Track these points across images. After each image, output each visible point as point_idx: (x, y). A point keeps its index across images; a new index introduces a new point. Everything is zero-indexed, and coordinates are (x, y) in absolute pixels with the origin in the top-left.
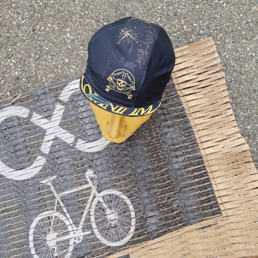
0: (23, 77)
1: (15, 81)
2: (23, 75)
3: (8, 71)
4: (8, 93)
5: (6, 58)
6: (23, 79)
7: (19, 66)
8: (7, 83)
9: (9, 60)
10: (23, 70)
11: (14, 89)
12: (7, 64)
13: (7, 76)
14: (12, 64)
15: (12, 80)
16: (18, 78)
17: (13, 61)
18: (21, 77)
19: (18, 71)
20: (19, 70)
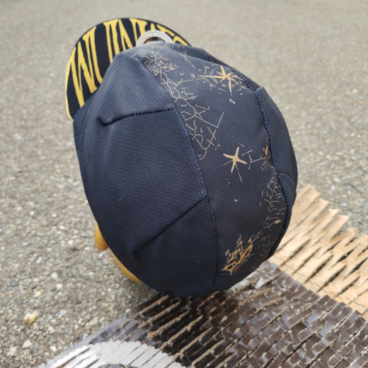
0: (86, 246)
1: (69, 254)
2: (86, 243)
3: (52, 242)
4: (55, 275)
5: (47, 226)
6: (87, 248)
7: (76, 232)
8: (51, 260)
9: (54, 228)
10: (85, 237)
11: (67, 267)
12: (49, 233)
13: (49, 249)
14: (59, 232)
15: (61, 255)
16: (74, 249)
17: (62, 228)
18: (82, 246)
19: (74, 240)
20: (75, 237)
